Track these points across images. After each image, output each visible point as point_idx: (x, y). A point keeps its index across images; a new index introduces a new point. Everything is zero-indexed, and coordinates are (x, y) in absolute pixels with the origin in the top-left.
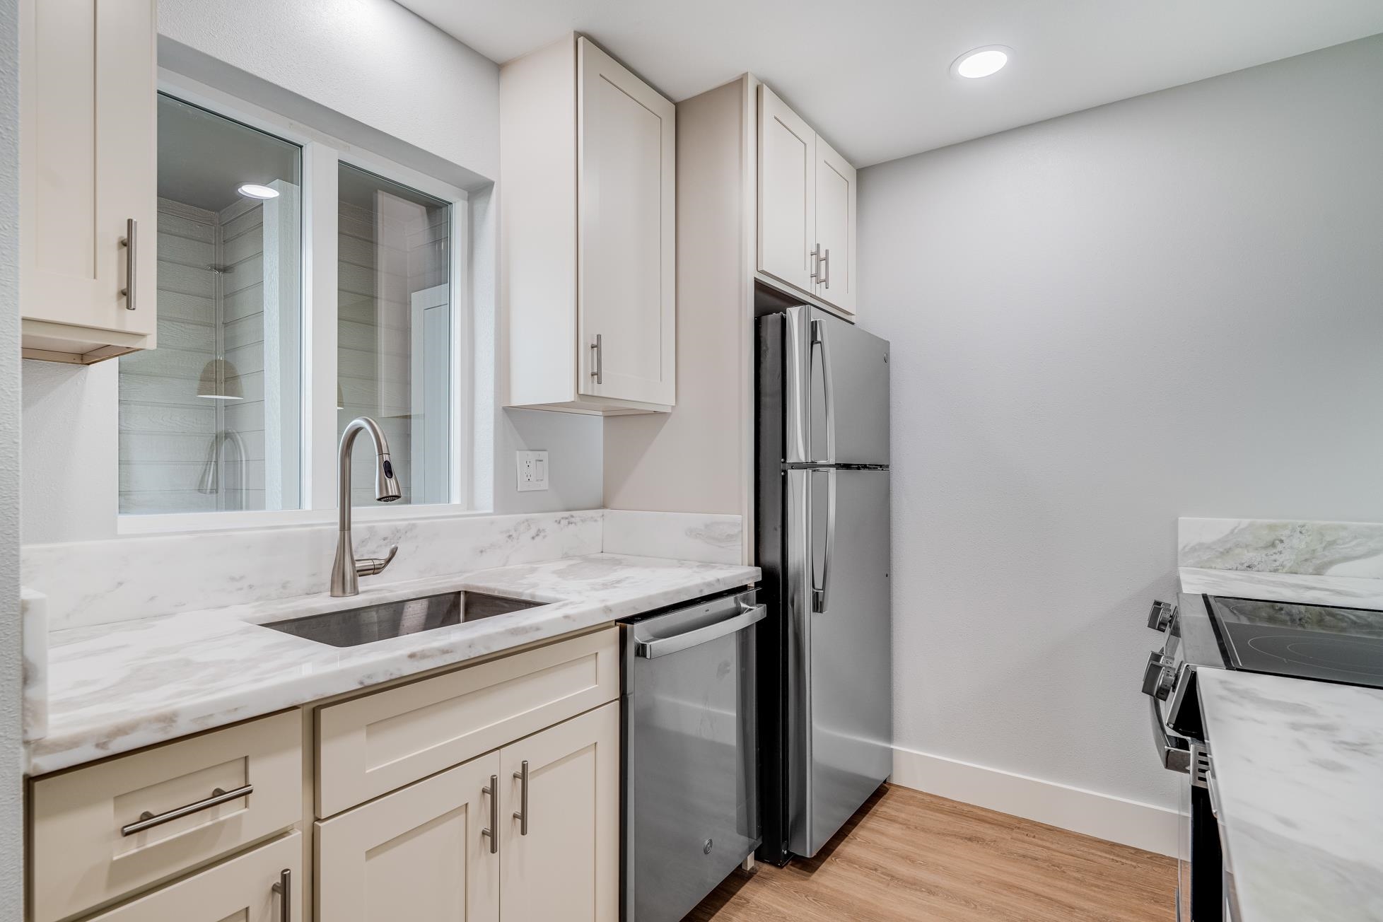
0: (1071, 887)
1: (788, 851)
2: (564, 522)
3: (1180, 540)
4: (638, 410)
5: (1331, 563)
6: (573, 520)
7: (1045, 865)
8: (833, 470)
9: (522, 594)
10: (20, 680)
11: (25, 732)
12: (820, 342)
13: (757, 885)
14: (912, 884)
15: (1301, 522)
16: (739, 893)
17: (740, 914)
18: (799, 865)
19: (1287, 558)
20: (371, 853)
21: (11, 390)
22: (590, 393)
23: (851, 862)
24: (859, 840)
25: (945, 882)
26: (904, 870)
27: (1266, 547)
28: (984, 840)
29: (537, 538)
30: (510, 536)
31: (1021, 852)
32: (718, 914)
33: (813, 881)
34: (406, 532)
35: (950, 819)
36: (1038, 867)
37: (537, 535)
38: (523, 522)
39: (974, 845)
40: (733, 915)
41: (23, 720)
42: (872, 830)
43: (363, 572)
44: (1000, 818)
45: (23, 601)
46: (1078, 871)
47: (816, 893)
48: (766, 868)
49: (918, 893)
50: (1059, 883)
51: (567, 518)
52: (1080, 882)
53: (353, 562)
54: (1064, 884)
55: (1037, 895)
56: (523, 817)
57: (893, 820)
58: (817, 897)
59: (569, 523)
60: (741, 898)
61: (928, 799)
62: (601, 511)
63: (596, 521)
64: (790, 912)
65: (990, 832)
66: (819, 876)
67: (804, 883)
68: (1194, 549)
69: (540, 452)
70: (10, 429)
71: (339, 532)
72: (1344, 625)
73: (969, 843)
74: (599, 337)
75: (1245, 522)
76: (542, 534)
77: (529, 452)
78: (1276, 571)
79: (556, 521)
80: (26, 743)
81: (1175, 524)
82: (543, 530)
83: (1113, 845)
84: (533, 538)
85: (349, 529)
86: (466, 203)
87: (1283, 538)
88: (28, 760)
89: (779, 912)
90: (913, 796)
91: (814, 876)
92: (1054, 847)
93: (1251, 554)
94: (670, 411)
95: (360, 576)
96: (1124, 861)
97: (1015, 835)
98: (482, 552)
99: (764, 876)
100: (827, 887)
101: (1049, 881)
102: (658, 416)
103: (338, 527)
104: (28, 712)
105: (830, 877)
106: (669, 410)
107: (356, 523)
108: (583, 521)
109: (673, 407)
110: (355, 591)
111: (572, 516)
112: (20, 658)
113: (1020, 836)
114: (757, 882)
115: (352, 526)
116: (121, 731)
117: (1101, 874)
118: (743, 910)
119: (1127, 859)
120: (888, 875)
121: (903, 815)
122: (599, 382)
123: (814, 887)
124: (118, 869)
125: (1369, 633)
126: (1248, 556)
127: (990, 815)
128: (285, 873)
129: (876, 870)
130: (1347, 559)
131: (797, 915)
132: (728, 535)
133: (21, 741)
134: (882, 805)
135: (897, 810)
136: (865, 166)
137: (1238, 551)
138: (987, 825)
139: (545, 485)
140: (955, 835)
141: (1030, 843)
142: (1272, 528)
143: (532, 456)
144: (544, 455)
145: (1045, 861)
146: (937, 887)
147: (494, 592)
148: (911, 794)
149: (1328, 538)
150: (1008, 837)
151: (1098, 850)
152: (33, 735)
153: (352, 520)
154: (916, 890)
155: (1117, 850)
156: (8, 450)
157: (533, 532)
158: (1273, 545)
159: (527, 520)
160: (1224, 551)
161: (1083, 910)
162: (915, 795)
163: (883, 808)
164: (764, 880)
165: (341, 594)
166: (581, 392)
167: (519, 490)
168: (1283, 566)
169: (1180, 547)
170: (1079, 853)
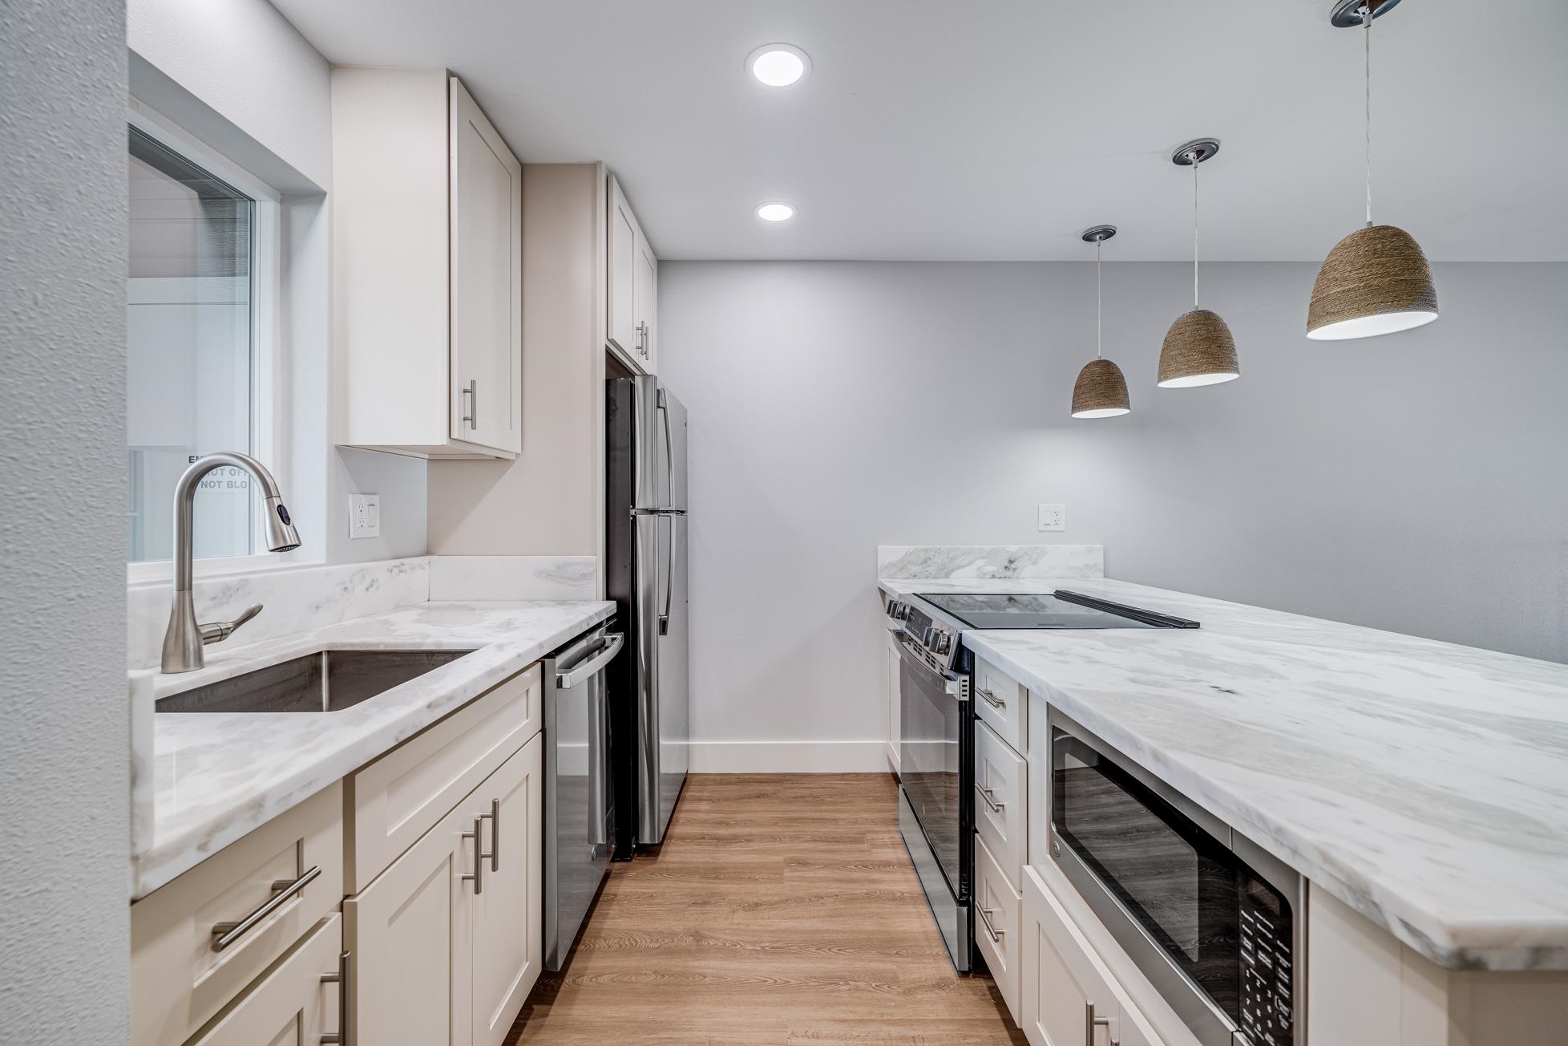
0: (831, 808)
1: (637, 844)
2: (396, 570)
3: (879, 561)
4: (488, 456)
5: (953, 570)
6: (404, 568)
7: (810, 799)
8: (673, 515)
9: (421, 644)
10: (128, 781)
11: (133, 844)
12: (664, 408)
13: (617, 881)
14: (733, 839)
15: (939, 547)
16: (604, 892)
17: (614, 907)
18: (644, 855)
19: (932, 569)
20: (391, 920)
21: (120, 414)
22: (462, 438)
23: (683, 838)
24: (681, 821)
25: (755, 831)
26: (723, 832)
27: (922, 563)
28: (767, 795)
29: (371, 590)
30: (346, 588)
31: (793, 795)
32: (594, 914)
33: (661, 863)
34: (238, 590)
35: (740, 787)
36: (807, 802)
37: (371, 586)
38: (359, 572)
39: (762, 800)
40: (609, 910)
41: (132, 830)
42: (688, 811)
43: (209, 638)
44: (772, 777)
45: (131, 681)
46: (830, 796)
47: (667, 869)
48: (617, 865)
49: (740, 844)
50: (823, 808)
51: (398, 567)
52: (833, 803)
53: (196, 628)
54: (826, 807)
55: (813, 819)
56: (494, 856)
57: (700, 800)
58: (670, 872)
59: (400, 571)
60: (608, 895)
61: (718, 778)
62: (427, 558)
63: (423, 568)
64: (653, 891)
65: (769, 788)
66: (664, 856)
67: (655, 866)
68: (887, 567)
69: (372, 496)
70: (120, 465)
71: (175, 592)
72: (958, 606)
73: (759, 800)
74: (473, 383)
75: (913, 548)
76: (375, 585)
77: (362, 496)
78: (927, 577)
79: (388, 570)
80: (135, 859)
81: (876, 551)
82: (377, 580)
83: (843, 774)
84: (367, 589)
85: (191, 588)
86: (279, 205)
87: (931, 557)
88: (136, 881)
89: (645, 893)
90: (706, 779)
91: (660, 858)
92: (811, 786)
93: (915, 568)
94: (514, 458)
95: (205, 644)
96: (853, 782)
97: (785, 786)
98: (317, 607)
99: (620, 871)
100: (673, 863)
101: (816, 808)
102: (500, 462)
103: (174, 585)
104: (136, 817)
105: (672, 855)
106: (512, 457)
107: (198, 578)
108: (413, 569)
109: (517, 454)
110: (200, 662)
111: (403, 564)
112: (128, 753)
113: (789, 785)
114: (616, 878)
115: (194, 582)
116: (218, 826)
117: (843, 794)
118: (615, 903)
119: (853, 781)
120: (715, 839)
121: (706, 794)
122: (474, 427)
123: (664, 866)
124: (199, 996)
125: (969, 609)
126: (914, 569)
127: (764, 777)
128: (345, 956)
129: (704, 838)
130: (959, 568)
131: (661, 890)
132: (582, 574)
133: (129, 858)
134: (687, 791)
135: (699, 792)
136: (667, 258)
137: (909, 566)
138: (765, 784)
139: (376, 532)
140: (748, 797)
141: (796, 788)
142: (925, 551)
143: (364, 500)
144: (375, 499)
145: (809, 797)
146: (750, 835)
147: (378, 647)
148: (705, 777)
149: (952, 556)
150: (781, 788)
151: (834, 780)
152: (140, 849)
153: (194, 576)
154: (738, 842)
155: (846, 777)
156: (118, 490)
157: (367, 583)
158: (926, 562)
159: (362, 570)
160: (900, 568)
161: (842, 819)
162: (708, 777)
163: (689, 794)
164: (620, 875)
165: (181, 669)
166: (455, 435)
167: (351, 537)
168: (930, 574)
169: (879, 566)
170: (827, 785)
